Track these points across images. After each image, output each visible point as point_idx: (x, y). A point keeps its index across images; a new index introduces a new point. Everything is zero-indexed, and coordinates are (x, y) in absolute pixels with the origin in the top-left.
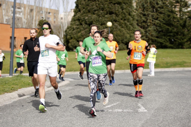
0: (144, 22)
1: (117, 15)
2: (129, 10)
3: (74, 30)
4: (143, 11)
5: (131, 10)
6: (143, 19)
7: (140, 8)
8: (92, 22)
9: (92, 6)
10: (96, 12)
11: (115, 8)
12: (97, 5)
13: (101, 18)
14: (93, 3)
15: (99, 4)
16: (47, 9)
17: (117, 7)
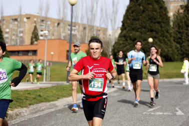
0: (179, 38)
1: (157, 33)
2: (167, 28)
3: (120, 44)
4: (179, 29)
7: (176, 26)
8: (136, 38)
9: (136, 25)
10: (139, 30)
12: (140, 24)
13: (143, 35)
14: (137, 22)
16: (98, 27)
17: (157, 26)
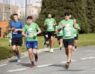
0: (89, 14)
1: (72, 10)
2: (80, 6)
3: (42, 21)
4: (88, 5)
5: (81, 6)
6: (88, 11)
7: (85, 3)
8: (55, 15)
9: (54, 3)
10: (57, 8)
11: (70, 5)
12: (58, 3)
13: (60, 12)
14: (55, 1)
15: (59, 2)
16: (13, 6)
17: (71, 4)
